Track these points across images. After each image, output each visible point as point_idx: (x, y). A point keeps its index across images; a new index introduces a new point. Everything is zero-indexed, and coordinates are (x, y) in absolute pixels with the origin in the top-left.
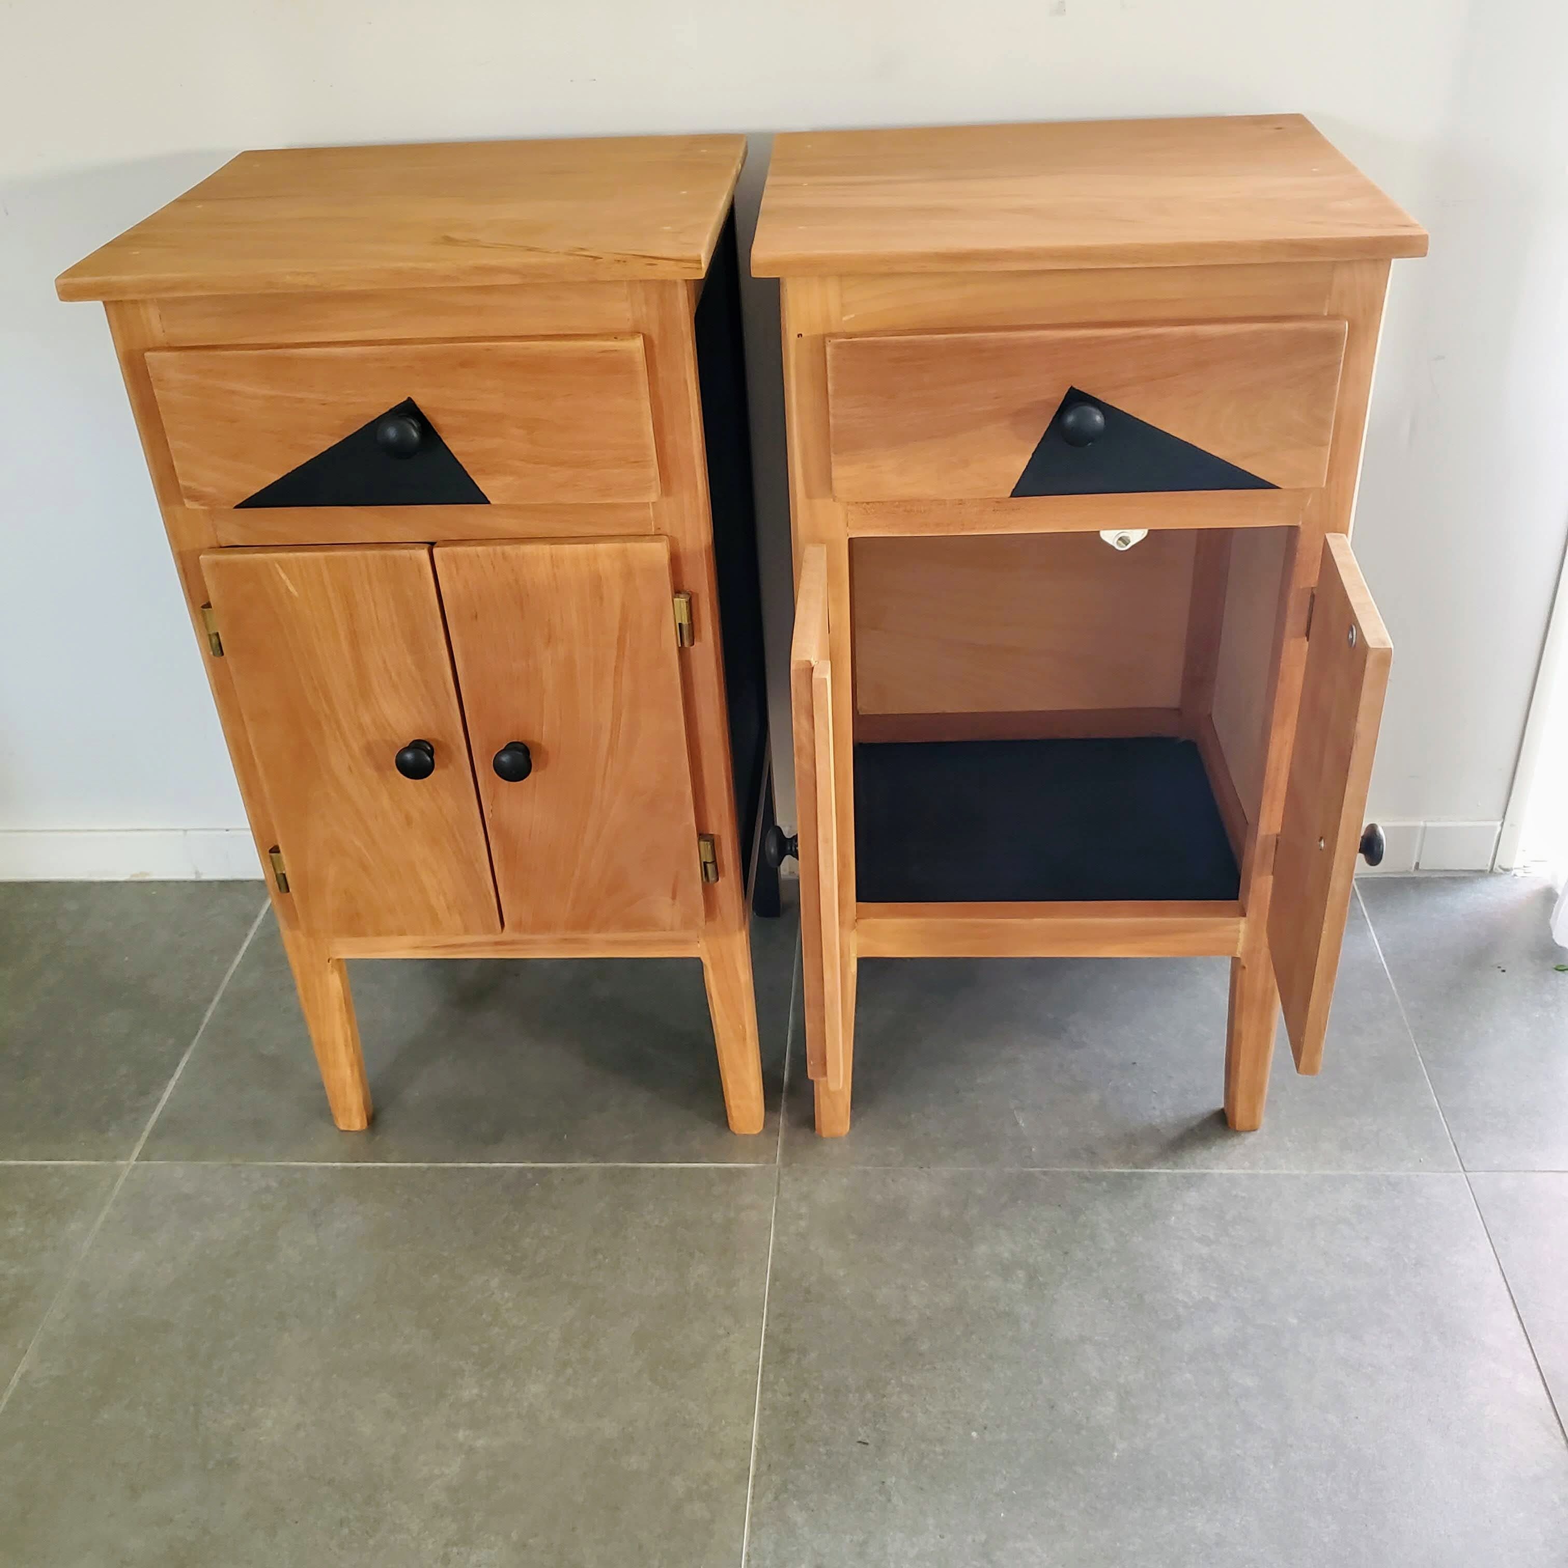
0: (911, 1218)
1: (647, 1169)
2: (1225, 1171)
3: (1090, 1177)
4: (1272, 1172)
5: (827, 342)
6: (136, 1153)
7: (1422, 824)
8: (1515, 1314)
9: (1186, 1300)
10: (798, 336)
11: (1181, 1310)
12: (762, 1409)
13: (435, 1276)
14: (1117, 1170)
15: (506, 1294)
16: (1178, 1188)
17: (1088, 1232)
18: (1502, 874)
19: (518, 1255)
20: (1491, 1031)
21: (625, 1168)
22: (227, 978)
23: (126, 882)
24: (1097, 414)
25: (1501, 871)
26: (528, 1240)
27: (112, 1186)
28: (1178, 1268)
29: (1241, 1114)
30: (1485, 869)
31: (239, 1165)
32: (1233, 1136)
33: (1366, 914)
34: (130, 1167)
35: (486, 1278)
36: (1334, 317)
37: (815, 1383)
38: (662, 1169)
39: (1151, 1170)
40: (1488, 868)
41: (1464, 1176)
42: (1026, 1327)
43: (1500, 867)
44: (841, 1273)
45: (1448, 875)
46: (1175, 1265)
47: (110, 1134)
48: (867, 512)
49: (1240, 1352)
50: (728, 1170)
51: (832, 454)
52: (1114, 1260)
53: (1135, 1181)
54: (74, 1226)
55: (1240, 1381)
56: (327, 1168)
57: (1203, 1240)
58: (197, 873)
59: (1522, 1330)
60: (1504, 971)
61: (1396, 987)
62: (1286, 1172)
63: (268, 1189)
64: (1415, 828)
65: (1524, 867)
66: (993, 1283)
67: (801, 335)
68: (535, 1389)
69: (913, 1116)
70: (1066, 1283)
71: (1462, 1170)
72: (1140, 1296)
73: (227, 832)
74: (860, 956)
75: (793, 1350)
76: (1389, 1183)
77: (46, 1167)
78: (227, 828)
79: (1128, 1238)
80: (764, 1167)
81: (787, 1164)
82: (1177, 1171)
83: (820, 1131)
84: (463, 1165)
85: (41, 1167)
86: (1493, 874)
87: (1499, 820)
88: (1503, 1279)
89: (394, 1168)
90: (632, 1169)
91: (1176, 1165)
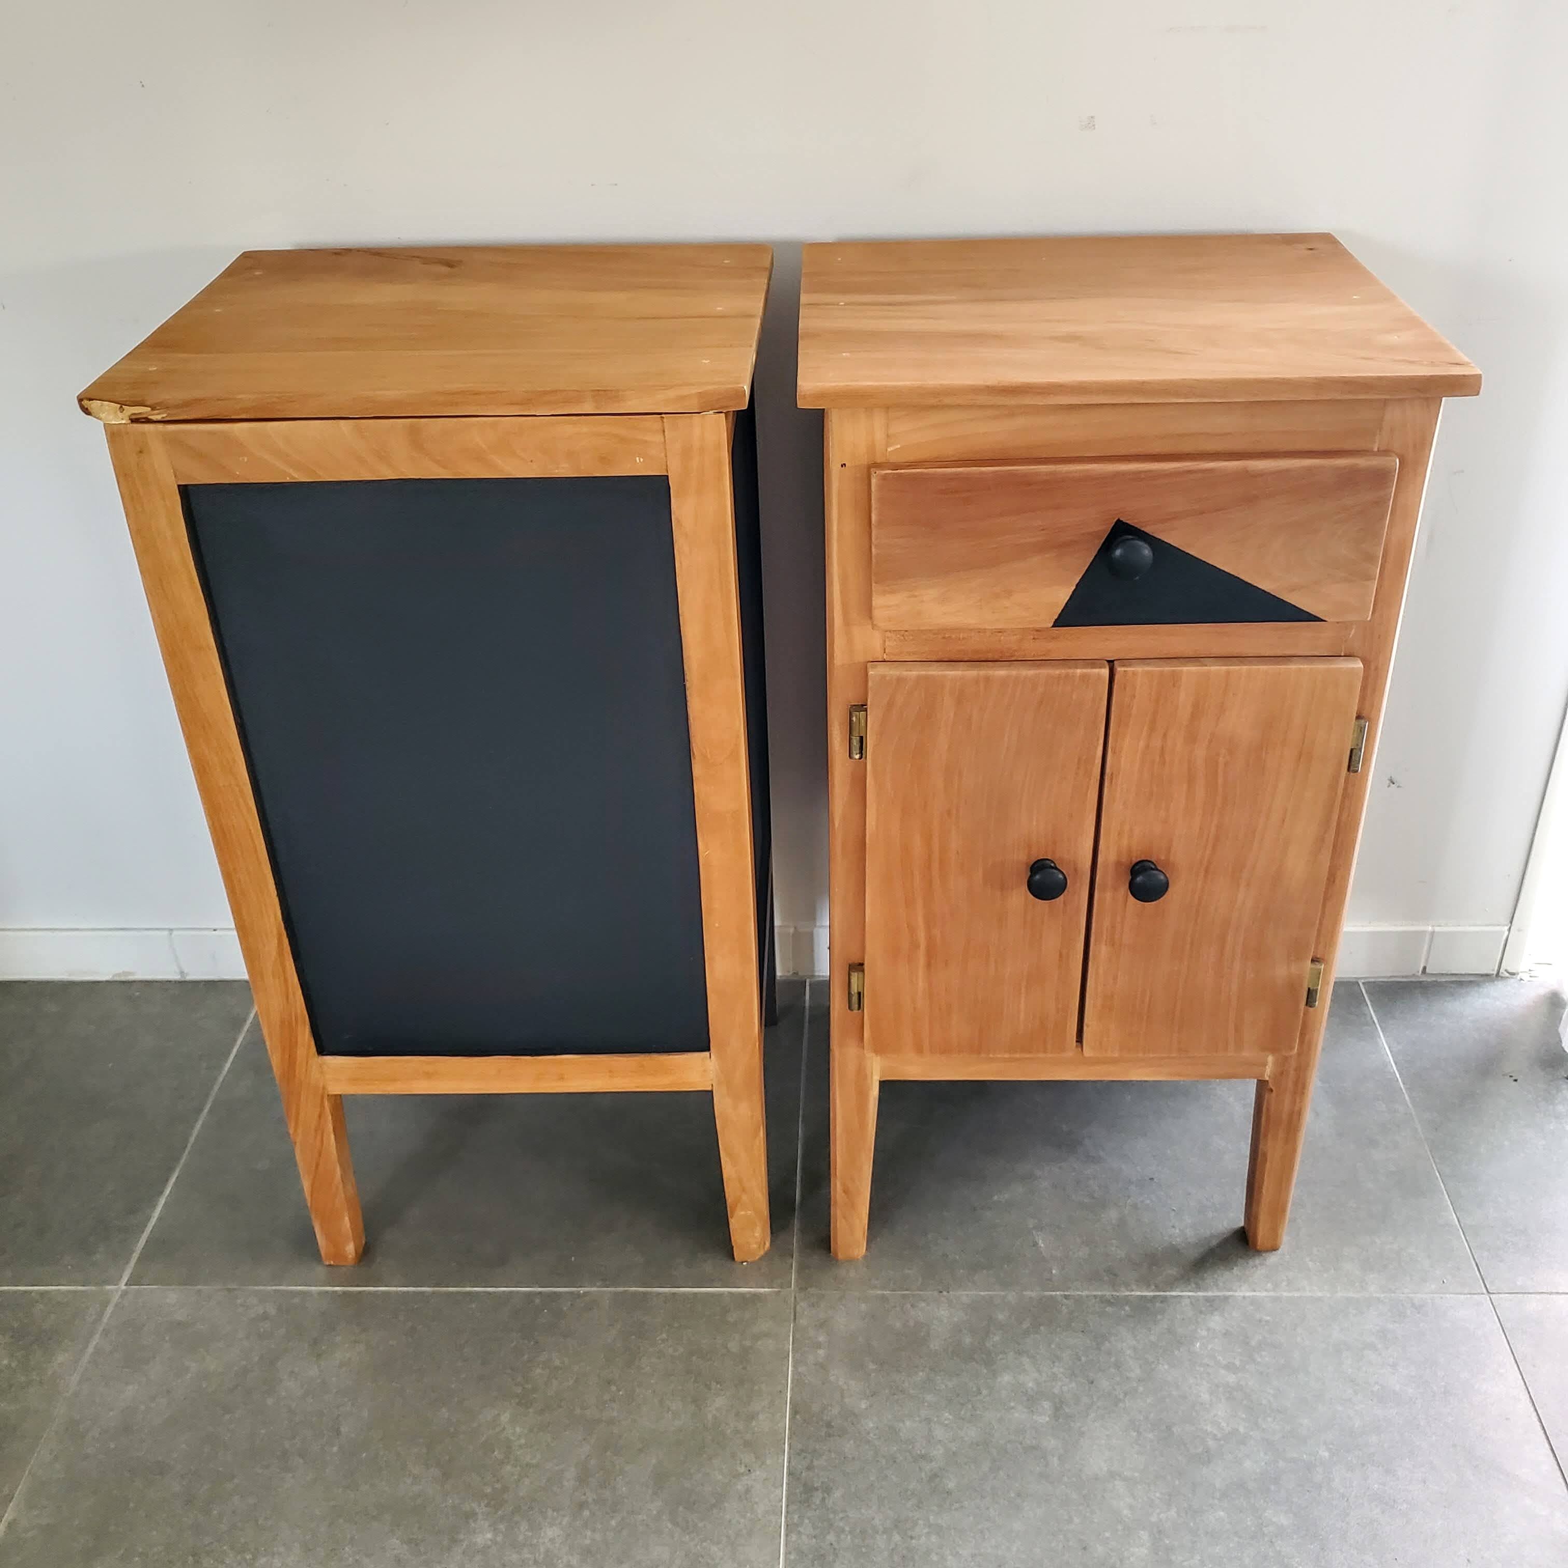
0: (932, 1346)
1: (659, 1294)
2: (1248, 1294)
3: (1112, 1301)
4: (1296, 1294)
5: (873, 473)
6: (125, 1279)
7: (1430, 929)
8: (1547, 1446)
9: (1215, 1432)
10: (842, 466)
11: (1211, 1443)
12: (787, 1553)
13: (444, 1410)
14: (1139, 1293)
15: (518, 1429)
16: (1201, 1312)
17: (1113, 1359)
18: (1508, 977)
19: (530, 1386)
20: (1506, 1143)
21: (635, 1293)
22: (216, 1088)
23: (108, 982)
24: (1147, 548)
25: (1507, 975)
26: (539, 1371)
27: (101, 1314)
28: (1205, 1397)
29: (1262, 1234)
30: (1492, 972)
31: (234, 1289)
32: (1254, 1256)
33: (1376, 1021)
34: (120, 1293)
35: (496, 1412)
36: (1386, 452)
37: (841, 1524)
38: (674, 1294)
39: (1174, 1293)
40: (1495, 973)
41: (1488, 1299)
42: (1055, 1461)
43: (1506, 970)
44: (863, 1405)
45: (1454, 979)
46: (1202, 1395)
47: (98, 1256)
48: (905, 639)
49: (1273, 1487)
50: (742, 1295)
51: (874, 584)
52: (1141, 1389)
53: (1158, 1305)
54: (61, 1358)
55: (1274, 1520)
56: (327, 1292)
57: (1230, 1367)
58: (182, 973)
59: (1556, 1463)
60: (1516, 1080)
61: (1409, 1097)
62: (1309, 1294)
63: (265, 1317)
64: (1424, 932)
65: (1530, 970)
66: (1019, 1415)
67: (845, 464)
68: (551, 1532)
69: (930, 1236)
70: (1093, 1415)
71: (1485, 1291)
72: (1169, 1428)
73: (214, 932)
74: (882, 1080)
75: (817, 1489)
76: (1413, 1305)
77: (31, 1292)
78: (215, 927)
79: (1153, 1366)
80: (779, 1291)
81: (802, 1289)
82: (1200, 1294)
83: (836, 1255)
84: (468, 1289)
85: (25, 1292)
86: (1500, 978)
87: (1507, 925)
88: (1532, 1409)
89: (397, 1292)
90: (645, 1294)
91: (1199, 1288)
